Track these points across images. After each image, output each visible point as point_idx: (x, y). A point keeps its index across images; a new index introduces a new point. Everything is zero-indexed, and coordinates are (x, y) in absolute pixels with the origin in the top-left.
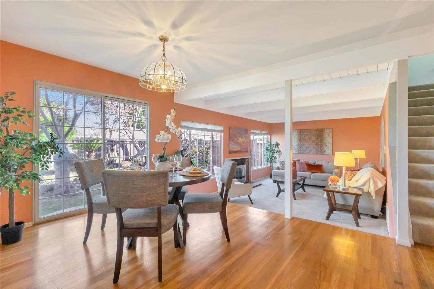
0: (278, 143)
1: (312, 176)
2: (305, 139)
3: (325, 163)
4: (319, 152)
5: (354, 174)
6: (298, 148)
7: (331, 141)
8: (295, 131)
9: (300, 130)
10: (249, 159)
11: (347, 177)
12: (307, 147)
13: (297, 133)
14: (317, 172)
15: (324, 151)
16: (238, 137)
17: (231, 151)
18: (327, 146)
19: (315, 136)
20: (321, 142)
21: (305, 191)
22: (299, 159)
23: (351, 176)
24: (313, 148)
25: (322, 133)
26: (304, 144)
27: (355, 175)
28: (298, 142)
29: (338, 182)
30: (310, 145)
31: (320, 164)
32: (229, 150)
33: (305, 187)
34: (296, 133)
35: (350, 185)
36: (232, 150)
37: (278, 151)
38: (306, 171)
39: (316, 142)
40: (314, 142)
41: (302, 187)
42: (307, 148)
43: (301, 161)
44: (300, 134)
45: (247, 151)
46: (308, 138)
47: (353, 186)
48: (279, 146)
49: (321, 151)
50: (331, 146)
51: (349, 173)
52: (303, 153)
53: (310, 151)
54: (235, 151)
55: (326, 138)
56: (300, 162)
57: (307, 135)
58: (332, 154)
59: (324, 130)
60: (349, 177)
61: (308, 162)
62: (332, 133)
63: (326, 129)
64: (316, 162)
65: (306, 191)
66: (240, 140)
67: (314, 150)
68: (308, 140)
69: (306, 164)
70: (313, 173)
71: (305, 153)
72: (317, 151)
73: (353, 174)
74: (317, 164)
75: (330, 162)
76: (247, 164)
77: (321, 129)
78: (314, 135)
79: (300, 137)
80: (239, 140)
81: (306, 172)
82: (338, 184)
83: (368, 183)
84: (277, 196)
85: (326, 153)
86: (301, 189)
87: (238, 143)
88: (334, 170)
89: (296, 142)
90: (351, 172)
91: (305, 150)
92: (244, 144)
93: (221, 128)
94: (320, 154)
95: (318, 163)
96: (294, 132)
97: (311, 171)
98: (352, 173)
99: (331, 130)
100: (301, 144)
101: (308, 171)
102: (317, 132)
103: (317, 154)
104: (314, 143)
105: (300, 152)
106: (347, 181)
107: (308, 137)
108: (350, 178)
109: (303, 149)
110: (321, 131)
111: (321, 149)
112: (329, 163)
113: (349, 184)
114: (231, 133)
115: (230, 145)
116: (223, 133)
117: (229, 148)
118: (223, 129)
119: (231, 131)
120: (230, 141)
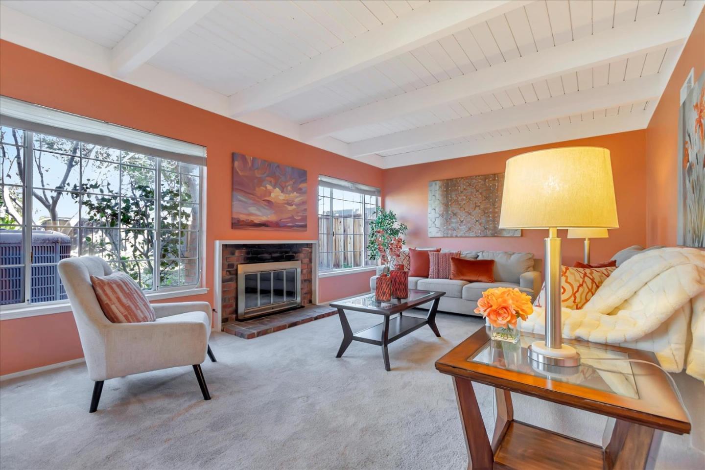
1: (463, 288)
2: (457, 201)
3: (501, 254)
4: (489, 233)
5: (597, 280)
6: (441, 224)
8: (436, 184)
9: (447, 180)
11: (565, 290)
12: (462, 220)
13: (440, 187)
14: (480, 279)
16: (269, 187)
17: (239, 221)
19: (481, 193)
20: (494, 205)
21: (438, 335)
22: (439, 248)
23: (581, 285)
24: (477, 221)
25: (497, 184)
26: (455, 214)
27: (601, 282)
28: (442, 208)
29: (524, 319)
30: (470, 214)
31: (489, 259)
32: (232, 218)
33: (439, 321)
34: (437, 187)
35: (581, 332)
36: (243, 217)
38: (452, 276)
39: (482, 207)
40: (479, 206)
41: (431, 322)
42: (462, 222)
43: (444, 251)
44: (446, 191)
45: (305, 226)
46: (464, 197)
47: (596, 336)
49: (494, 229)
51: (575, 275)
52: (454, 235)
53: (470, 229)
54: (256, 221)
56: (438, 255)
57: (462, 192)
58: (522, 234)
60: (574, 294)
61: (460, 254)
64: (480, 254)
65: (441, 334)
66: (277, 195)
67: (478, 227)
68: (464, 202)
69: (453, 259)
70: (471, 282)
71: (458, 236)
72: (485, 229)
73: (593, 280)
74: (480, 258)
75: (513, 254)
76: (306, 260)
77: (495, 175)
78: (477, 191)
79: (447, 197)
80: (273, 195)
81: (451, 279)
82: (524, 325)
84: (339, 355)
85: (506, 234)
86: (427, 326)
87: (269, 202)
88: (523, 273)
89: (437, 209)
90: (581, 270)
91: (458, 229)
92: (294, 207)
93: (199, 152)
94: (493, 236)
95: (483, 256)
96: (434, 185)
97: (462, 277)
98: (585, 275)
100: (449, 212)
101: (455, 277)
102: (485, 181)
103: (485, 236)
104: (477, 209)
105: (447, 234)
106: (569, 310)
107: (465, 195)
108: (578, 300)
109: (453, 225)
110: (495, 179)
111: (494, 224)
112: (511, 255)
113: (580, 325)
114: (238, 170)
115: (234, 203)
116: (206, 166)
117: (232, 212)
118: (205, 156)
119: (236, 164)
120: (235, 193)
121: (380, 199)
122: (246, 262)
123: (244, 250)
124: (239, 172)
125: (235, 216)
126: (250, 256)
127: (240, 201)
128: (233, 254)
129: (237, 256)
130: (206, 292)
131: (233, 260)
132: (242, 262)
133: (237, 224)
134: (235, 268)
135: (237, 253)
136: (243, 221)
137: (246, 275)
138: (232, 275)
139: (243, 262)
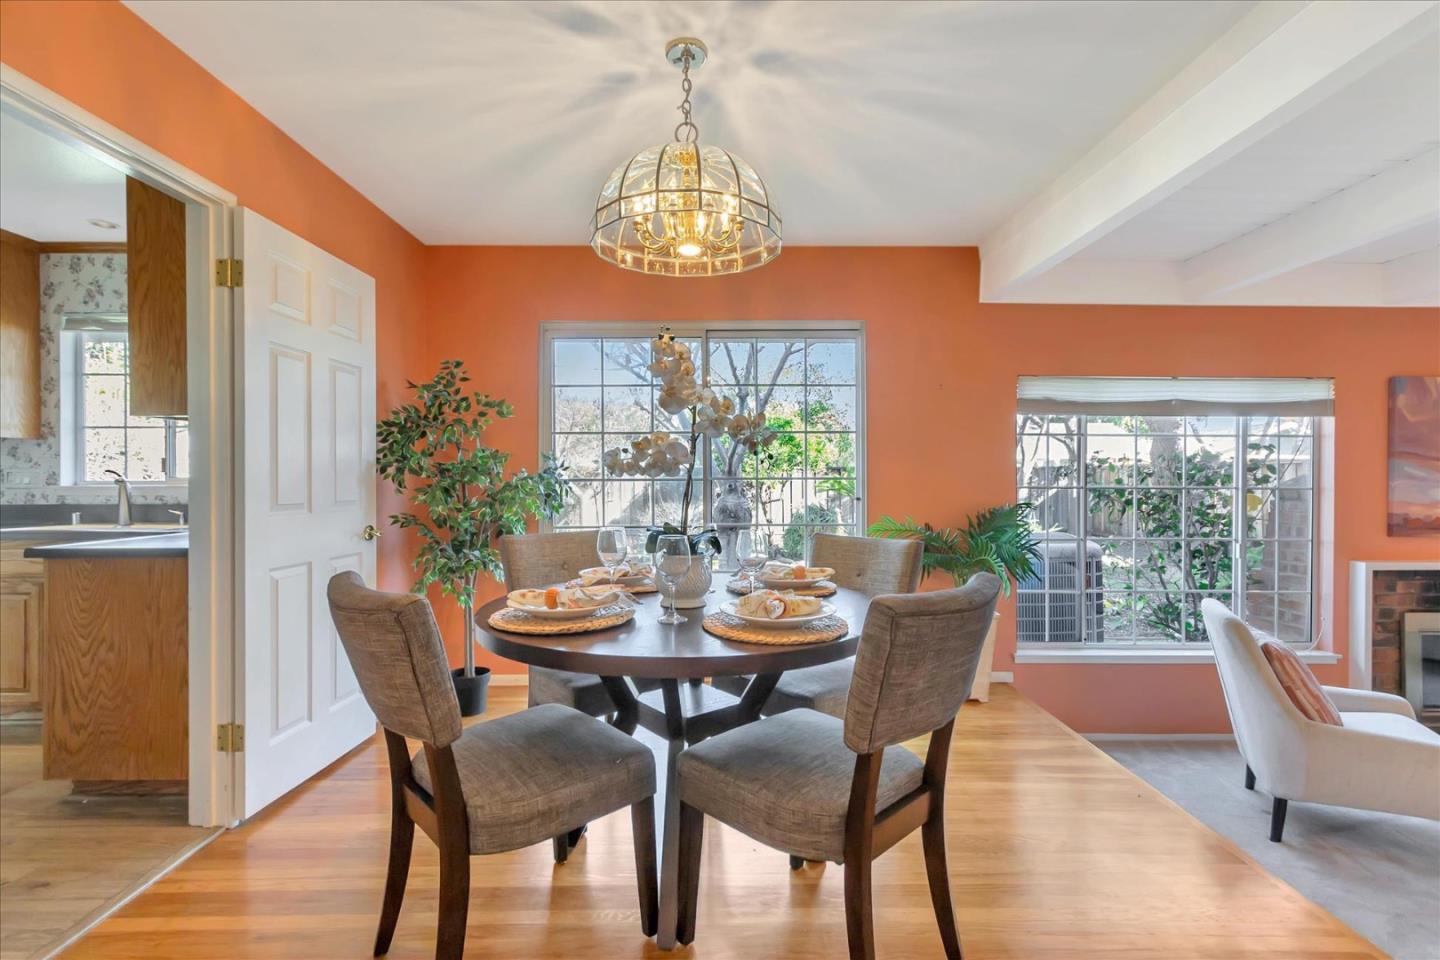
17: (1407, 520)
32: (1390, 516)
36: (1416, 512)
114: (1405, 412)
115: (1396, 483)
116: (1334, 414)
117: (1388, 504)
118: (1331, 395)
119: (1402, 401)
120: (1397, 462)
122: (1420, 608)
123: (1418, 582)
124: (1408, 416)
125: (1396, 510)
126: (1432, 594)
127: (1412, 477)
128: (1392, 588)
129: (1401, 594)
130: (1335, 662)
131: (1393, 602)
132: (1411, 608)
133: (1399, 527)
134: (1396, 617)
135: (1400, 587)
136: (1418, 520)
137: (1424, 637)
138: (1389, 632)
139: (1414, 606)
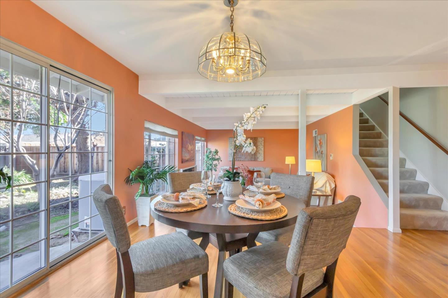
0: (217, 150)
4: (253, 159)
7: (263, 149)
10: (195, 168)
13: (233, 140)
15: (258, 158)
16: (188, 144)
18: (259, 153)
24: (248, 155)
26: (240, 152)
32: (182, 159)
36: (184, 158)
37: (218, 159)
42: (243, 155)
45: (194, 159)
48: (218, 154)
49: (255, 158)
50: (263, 153)
52: (239, 160)
53: (246, 158)
55: (259, 146)
58: (264, 160)
59: (258, 139)
62: (263, 142)
63: (259, 138)
64: (255, 168)
66: (190, 147)
71: (241, 160)
72: (252, 158)
74: (255, 170)
77: (255, 138)
83: (325, 185)
85: (259, 160)
87: (188, 150)
89: (233, 149)
91: (241, 158)
92: (192, 152)
93: (175, 133)
96: (231, 139)
99: (263, 138)
103: (251, 161)
109: (239, 156)
110: (255, 140)
111: (255, 156)
118: (178, 134)
121: (205, 143)
